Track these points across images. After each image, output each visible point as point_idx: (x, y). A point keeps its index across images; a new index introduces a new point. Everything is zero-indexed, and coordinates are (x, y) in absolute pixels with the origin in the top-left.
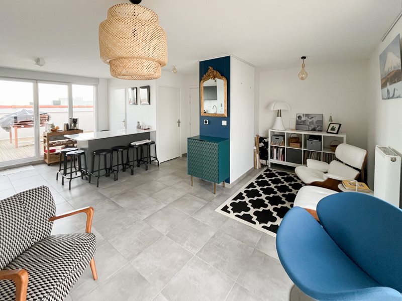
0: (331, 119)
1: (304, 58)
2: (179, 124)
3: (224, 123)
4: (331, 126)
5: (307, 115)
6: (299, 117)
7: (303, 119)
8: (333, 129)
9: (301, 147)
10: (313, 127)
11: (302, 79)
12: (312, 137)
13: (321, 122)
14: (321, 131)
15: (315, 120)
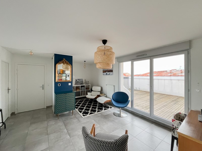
0: (85, 80)
1: (85, 61)
2: (8, 91)
3: (70, 84)
4: (86, 82)
5: (79, 79)
6: (76, 80)
7: (78, 81)
8: (87, 83)
9: (80, 90)
10: (81, 83)
11: (85, 68)
12: (82, 86)
13: (82, 81)
14: (83, 84)
15: (81, 81)
